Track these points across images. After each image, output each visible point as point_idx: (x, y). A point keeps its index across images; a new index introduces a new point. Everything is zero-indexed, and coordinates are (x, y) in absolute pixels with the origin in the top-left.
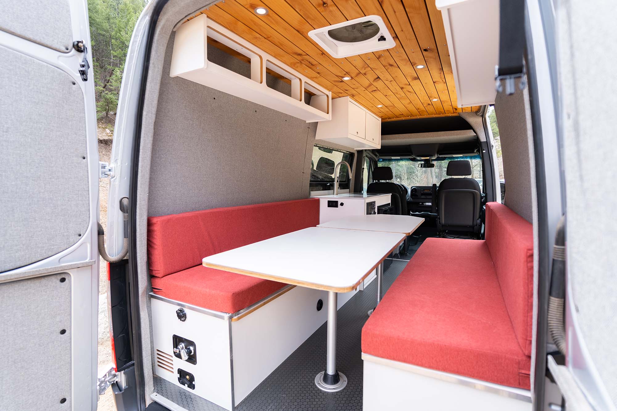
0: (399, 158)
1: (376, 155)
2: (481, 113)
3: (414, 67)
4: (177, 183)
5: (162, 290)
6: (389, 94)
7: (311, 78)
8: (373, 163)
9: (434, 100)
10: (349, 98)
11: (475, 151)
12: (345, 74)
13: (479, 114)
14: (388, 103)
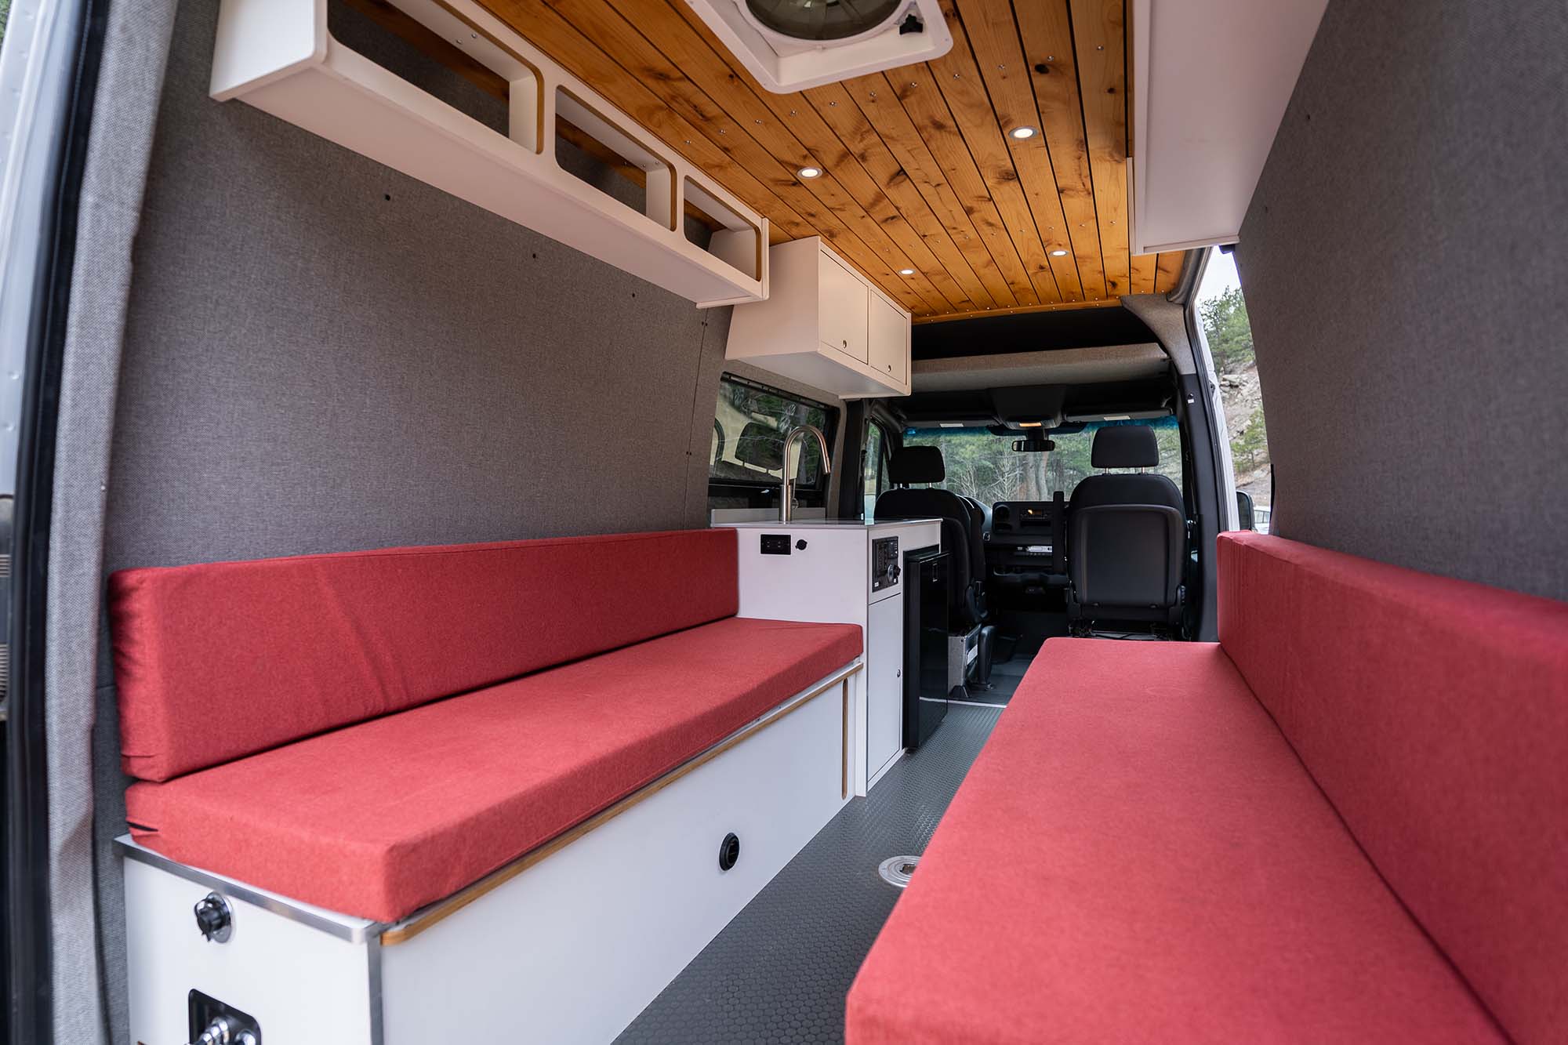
0: (961, 425)
1: (898, 419)
2: (1182, 294)
3: (1006, 132)
4: (244, 460)
5: (158, 832)
6: (932, 232)
7: (706, 168)
8: (891, 438)
9: (1056, 253)
10: (819, 242)
11: (1164, 406)
12: (805, 157)
13: (1176, 299)
14: (929, 263)
